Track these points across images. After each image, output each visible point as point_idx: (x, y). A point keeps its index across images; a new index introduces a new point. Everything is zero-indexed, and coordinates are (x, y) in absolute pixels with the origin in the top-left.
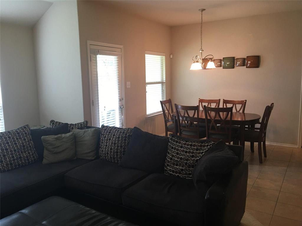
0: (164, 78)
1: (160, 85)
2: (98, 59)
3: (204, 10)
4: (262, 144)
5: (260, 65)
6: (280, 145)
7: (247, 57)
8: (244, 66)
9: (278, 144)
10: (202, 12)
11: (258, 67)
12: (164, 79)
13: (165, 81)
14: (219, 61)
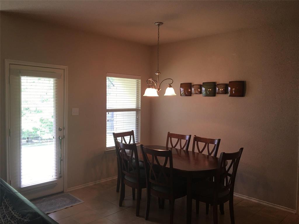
0: (140, 104)
1: (135, 112)
2: (22, 81)
3: (162, 23)
4: (218, 208)
5: (245, 93)
6: (271, 206)
7: (230, 82)
8: (226, 94)
9: (270, 205)
10: (159, 26)
11: (243, 96)
12: (140, 106)
13: (140, 109)
14: (198, 87)
